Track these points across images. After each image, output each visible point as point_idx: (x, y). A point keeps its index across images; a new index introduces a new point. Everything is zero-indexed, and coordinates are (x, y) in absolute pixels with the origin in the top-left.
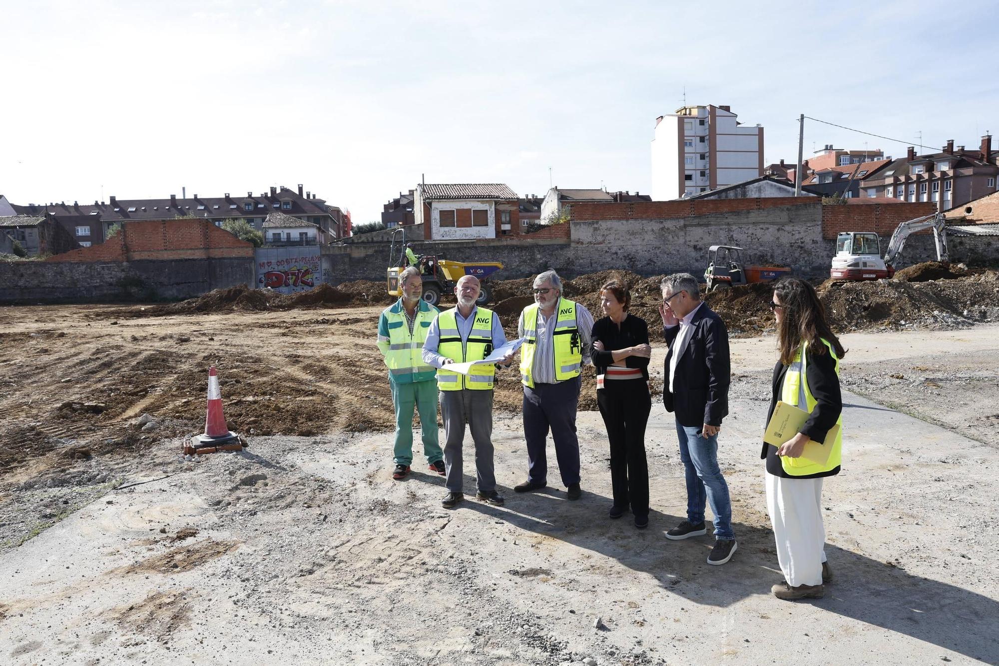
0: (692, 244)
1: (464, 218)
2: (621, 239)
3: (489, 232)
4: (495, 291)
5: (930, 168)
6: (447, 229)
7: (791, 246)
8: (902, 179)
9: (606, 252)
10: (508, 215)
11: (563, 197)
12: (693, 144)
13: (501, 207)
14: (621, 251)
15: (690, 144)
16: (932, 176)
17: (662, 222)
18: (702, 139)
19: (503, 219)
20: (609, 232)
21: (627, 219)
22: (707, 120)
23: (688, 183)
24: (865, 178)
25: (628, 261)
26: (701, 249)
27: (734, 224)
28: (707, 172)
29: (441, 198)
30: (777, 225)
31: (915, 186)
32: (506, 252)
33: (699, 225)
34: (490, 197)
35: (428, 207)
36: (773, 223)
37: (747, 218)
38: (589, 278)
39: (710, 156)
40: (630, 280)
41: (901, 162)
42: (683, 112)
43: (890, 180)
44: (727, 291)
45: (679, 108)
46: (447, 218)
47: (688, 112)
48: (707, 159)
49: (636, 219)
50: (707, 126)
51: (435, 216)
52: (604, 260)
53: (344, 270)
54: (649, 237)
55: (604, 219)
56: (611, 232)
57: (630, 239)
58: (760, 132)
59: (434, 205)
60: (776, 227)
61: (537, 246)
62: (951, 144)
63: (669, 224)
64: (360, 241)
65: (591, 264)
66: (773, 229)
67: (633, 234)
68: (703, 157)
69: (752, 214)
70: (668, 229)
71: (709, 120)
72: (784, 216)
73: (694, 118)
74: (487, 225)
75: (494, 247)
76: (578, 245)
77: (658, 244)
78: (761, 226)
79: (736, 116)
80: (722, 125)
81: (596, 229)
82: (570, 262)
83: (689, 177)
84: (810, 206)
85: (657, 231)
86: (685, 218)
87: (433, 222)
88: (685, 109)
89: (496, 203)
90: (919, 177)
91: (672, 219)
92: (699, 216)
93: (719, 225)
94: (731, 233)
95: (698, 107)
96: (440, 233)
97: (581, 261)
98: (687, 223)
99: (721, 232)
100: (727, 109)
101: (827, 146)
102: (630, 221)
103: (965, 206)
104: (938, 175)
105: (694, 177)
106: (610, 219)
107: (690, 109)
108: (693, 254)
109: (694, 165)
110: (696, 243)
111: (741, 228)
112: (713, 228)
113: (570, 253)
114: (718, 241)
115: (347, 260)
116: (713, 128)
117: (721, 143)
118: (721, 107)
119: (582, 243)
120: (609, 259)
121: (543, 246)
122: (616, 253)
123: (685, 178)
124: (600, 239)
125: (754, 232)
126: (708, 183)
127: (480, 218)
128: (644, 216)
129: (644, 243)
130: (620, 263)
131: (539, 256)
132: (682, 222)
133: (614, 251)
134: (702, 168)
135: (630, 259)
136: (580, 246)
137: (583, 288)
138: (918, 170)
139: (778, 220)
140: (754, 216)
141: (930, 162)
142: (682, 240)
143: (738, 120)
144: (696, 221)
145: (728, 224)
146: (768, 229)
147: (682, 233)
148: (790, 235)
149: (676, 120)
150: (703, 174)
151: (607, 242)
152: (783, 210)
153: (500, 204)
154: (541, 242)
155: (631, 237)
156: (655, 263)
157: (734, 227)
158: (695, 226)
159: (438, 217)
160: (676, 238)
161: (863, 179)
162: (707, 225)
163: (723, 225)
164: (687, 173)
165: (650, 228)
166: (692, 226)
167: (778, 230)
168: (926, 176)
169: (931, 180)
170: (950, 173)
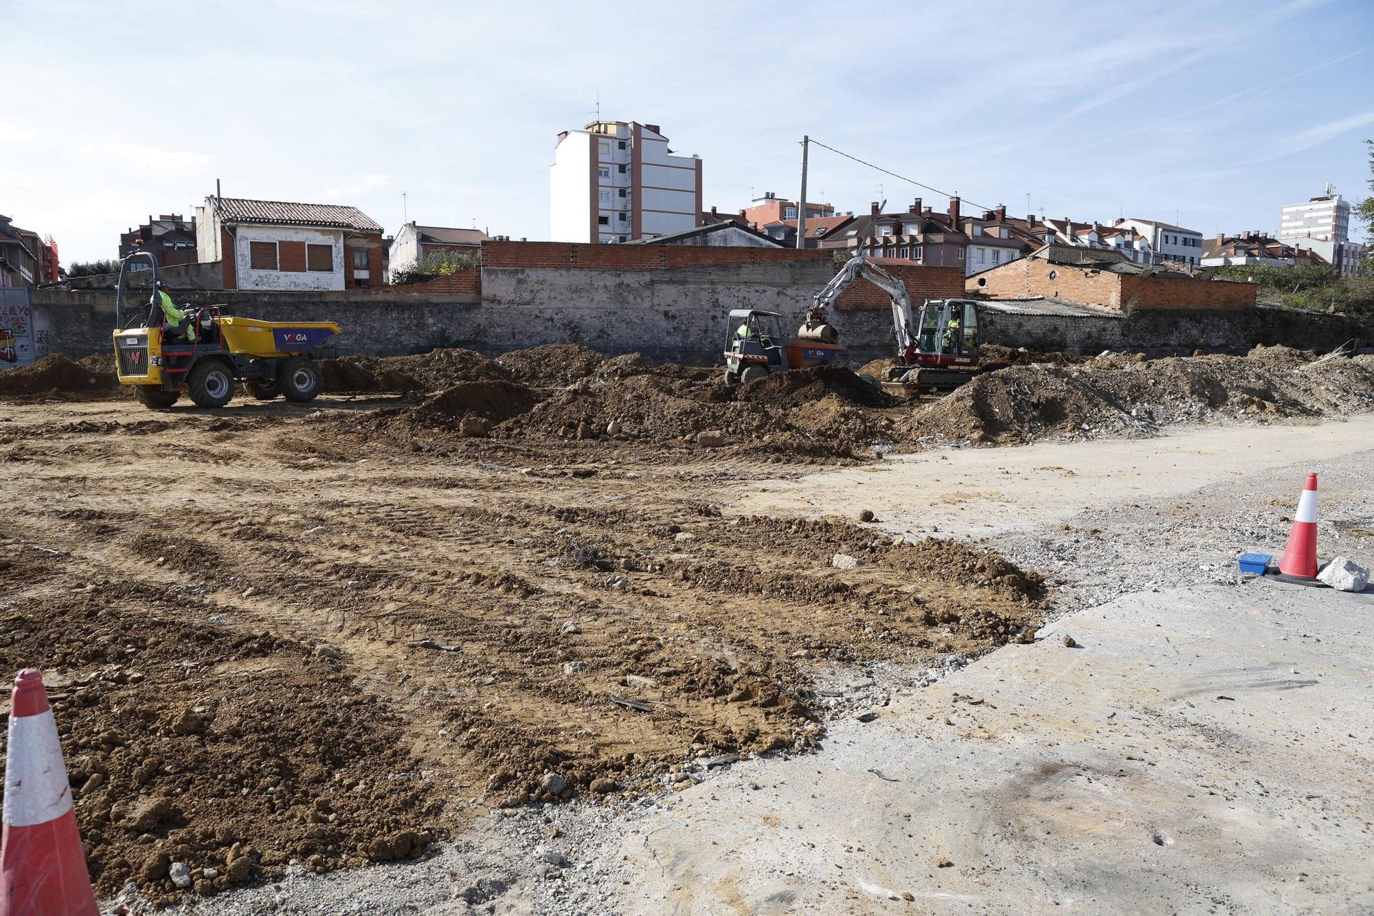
0: (662, 309)
1: (293, 257)
2: (559, 297)
3: (335, 281)
4: (381, 373)
5: (898, 231)
6: (263, 273)
7: (795, 317)
9: (537, 317)
10: (364, 256)
11: (426, 239)
12: (610, 174)
13: (354, 243)
14: (559, 316)
15: (606, 174)
16: (900, 240)
17: (619, 275)
18: (622, 169)
19: (357, 262)
20: (540, 287)
21: (568, 269)
22: (628, 142)
23: (602, 228)
24: (825, 237)
25: (569, 332)
26: (674, 317)
27: (720, 282)
28: (629, 214)
29: (253, 222)
30: (777, 286)
31: (881, 251)
32: (377, 312)
33: (671, 282)
34: (336, 224)
35: (229, 235)
36: (771, 284)
37: (738, 275)
38: (523, 356)
39: (632, 192)
40: (588, 360)
41: (863, 219)
42: (596, 128)
43: (853, 242)
44: (781, 378)
45: (590, 122)
46: (263, 255)
47: (602, 129)
48: (629, 197)
49: (581, 268)
50: (628, 150)
51: (243, 250)
52: (533, 330)
53: (82, 333)
54: (601, 297)
55: (533, 266)
56: (545, 286)
57: (572, 299)
58: (697, 166)
59: (241, 232)
60: (776, 290)
61: (428, 304)
62: (919, 203)
63: (630, 279)
64: (103, 285)
65: (514, 334)
66: (771, 292)
67: (577, 290)
68: (623, 193)
69: (745, 271)
70: (628, 286)
71: (631, 142)
72: (784, 275)
73: (611, 138)
74: (331, 269)
75: (356, 303)
76: (493, 305)
77: (612, 307)
78: (756, 288)
79: (667, 141)
80: (649, 151)
81: (520, 282)
82: (480, 331)
83: (604, 220)
84: (818, 263)
85: (612, 288)
86: (652, 270)
87: (239, 259)
88: (600, 125)
89: (346, 235)
90: (886, 240)
91: (633, 270)
92: (672, 269)
93: (701, 283)
94: (716, 296)
95: (618, 123)
96: (248, 278)
97: (498, 330)
98: (655, 278)
99: (702, 293)
100: (656, 129)
101: (768, 193)
102: (572, 272)
103: (978, 277)
104: (907, 240)
105: (610, 220)
106: (543, 267)
107: (606, 125)
108: (663, 323)
109: (612, 204)
110: (667, 309)
111: (729, 289)
112: (692, 287)
113: (480, 318)
114: (697, 306)
115: (85, 316)
116: (636, 154)
117: (648, 176)
118: (648, 127)
119: (499, 303)
120: (540, 328)
121: (437, 305)
122: (552, 319)
123: (598, 220)
124: (527, 296)
125: (747, 295)
126: (629, 230)
127: (320, 259)
128: (593, 265)
129: (593, 305)
130: (556, 334)
131: (431, 321)
132: (647, 277)
133: (548, 317)
134: (621, 208)
135: (573, 329)
136: (495, 306)
137: (516, 370)
138: (884, 232)
139: (778, 280)
140: (747, 273)
141: (897, 223)
142: (647, 303)
143: (670, 146)
144: (667, 276)
145: (712, 283)
146: (765, 291)
147: (647, 293)
148: (793, 301)
149: (587, 138)
150: (623, 217)
151: (538, 301)
152: (785, 267)
153: (353, 237)
154: (435, 299)
155: (574, 296)
156: (609, 335)
157: (720, 288)
158: (667, 282)
159: (248, 252)
160: (639, 300)
161: (823, 238)
162: (683, 282)
163: (704, 283)
164: (602, 214)
165: (601, 283)
166: (661, 282)
167: (778, 294)
168: (894, 240)
169: (899, 245)
170: (920, 238)
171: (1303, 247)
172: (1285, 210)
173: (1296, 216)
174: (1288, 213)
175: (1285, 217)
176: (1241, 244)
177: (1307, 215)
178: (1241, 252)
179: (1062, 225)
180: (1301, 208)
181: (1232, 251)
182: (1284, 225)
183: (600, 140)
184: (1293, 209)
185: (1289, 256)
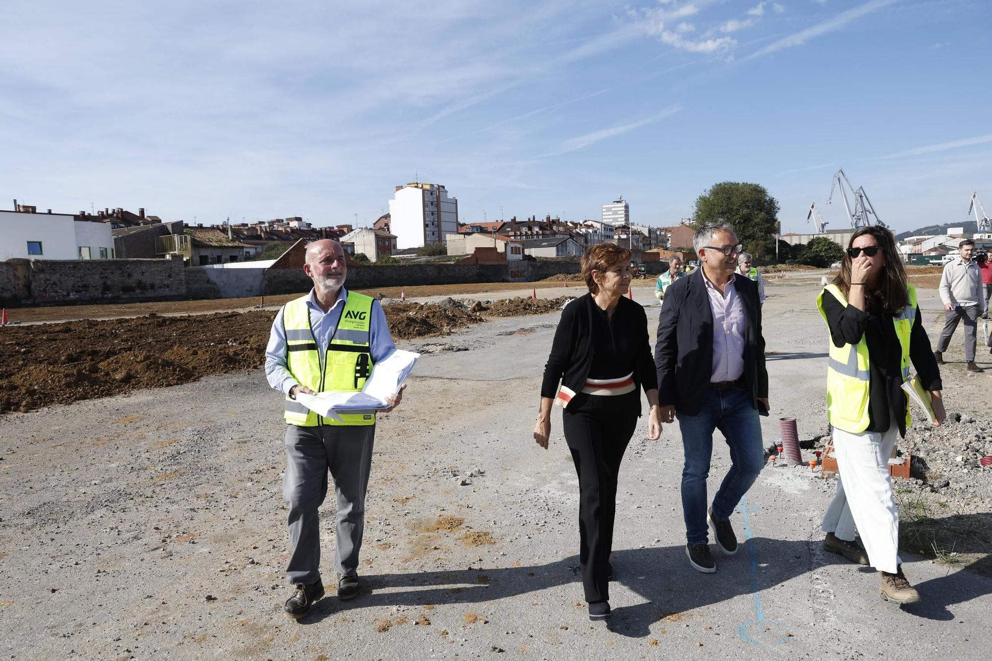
5: (530, 229)
8: (518, 233)
12: (429, 206)
15: (427, 206)
16: (532, 233)
18: (434, 204)
22: (434, 193)
23: (427, 229)
24: (497, 231)
28: (436, 223)
31: (525, 237)
39: (437, 213)
41: (511, 223)
42: (416, 185)
43: (510, 233)
48: (436, 215)
50: (435, 196)
58: (456, 202)
68: (432, 214)
71: (436, 193)
73: (429, 191)
79: (447, 192)
80: (442, 196)
88: (417, 184)
95: (429, 184)
100: (443, 187)
104: (535, 233)
105: (429, 225)
109: (430, 219)
116: (438, 198)
117: (443, 207)
123: (426, 225)
126: (436, 230)
134: (432, 220)
138: (524, 230)
141: (529, 225)
143: (448, 194)
149: (420, 191)
150: (433, 224)
164: (427, 223)
168: (529, 233)
169: (532, 234)
170: (540, 232)
171: (639, 230)
172: (603, 206)
173: (609, 210)
174: (604, 208)
175: (604, 210)
176: (623, 230)
177: (613, 209)
178: (623, 233)
179: (576, 225)
180: (610, 206)
181: (620, 232)
182: (604, 213)
183: (425, 192)
184: (607, 206)
185: (636, 234)
